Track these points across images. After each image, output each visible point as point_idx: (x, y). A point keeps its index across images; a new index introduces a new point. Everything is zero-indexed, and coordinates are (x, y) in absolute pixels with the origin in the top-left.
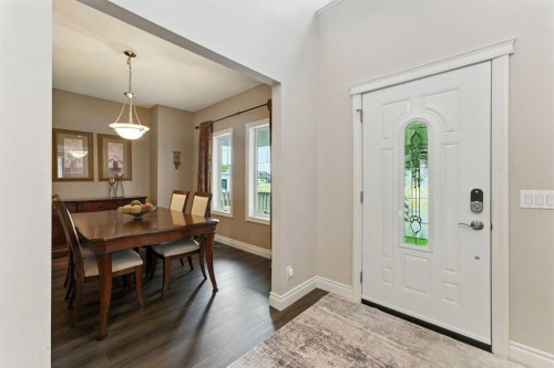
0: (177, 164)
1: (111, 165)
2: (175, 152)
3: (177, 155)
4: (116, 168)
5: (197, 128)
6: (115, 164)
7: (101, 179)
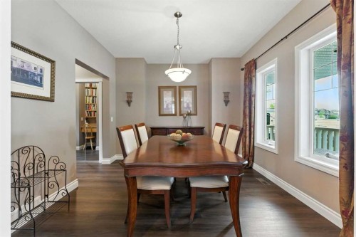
0: (227, 102)
1: (185, 105)
2: (224, 93)
3: (226, 95)
4: (188, 107)
5: (242, 69)
6: (188, 104)
7: (181, 115)
